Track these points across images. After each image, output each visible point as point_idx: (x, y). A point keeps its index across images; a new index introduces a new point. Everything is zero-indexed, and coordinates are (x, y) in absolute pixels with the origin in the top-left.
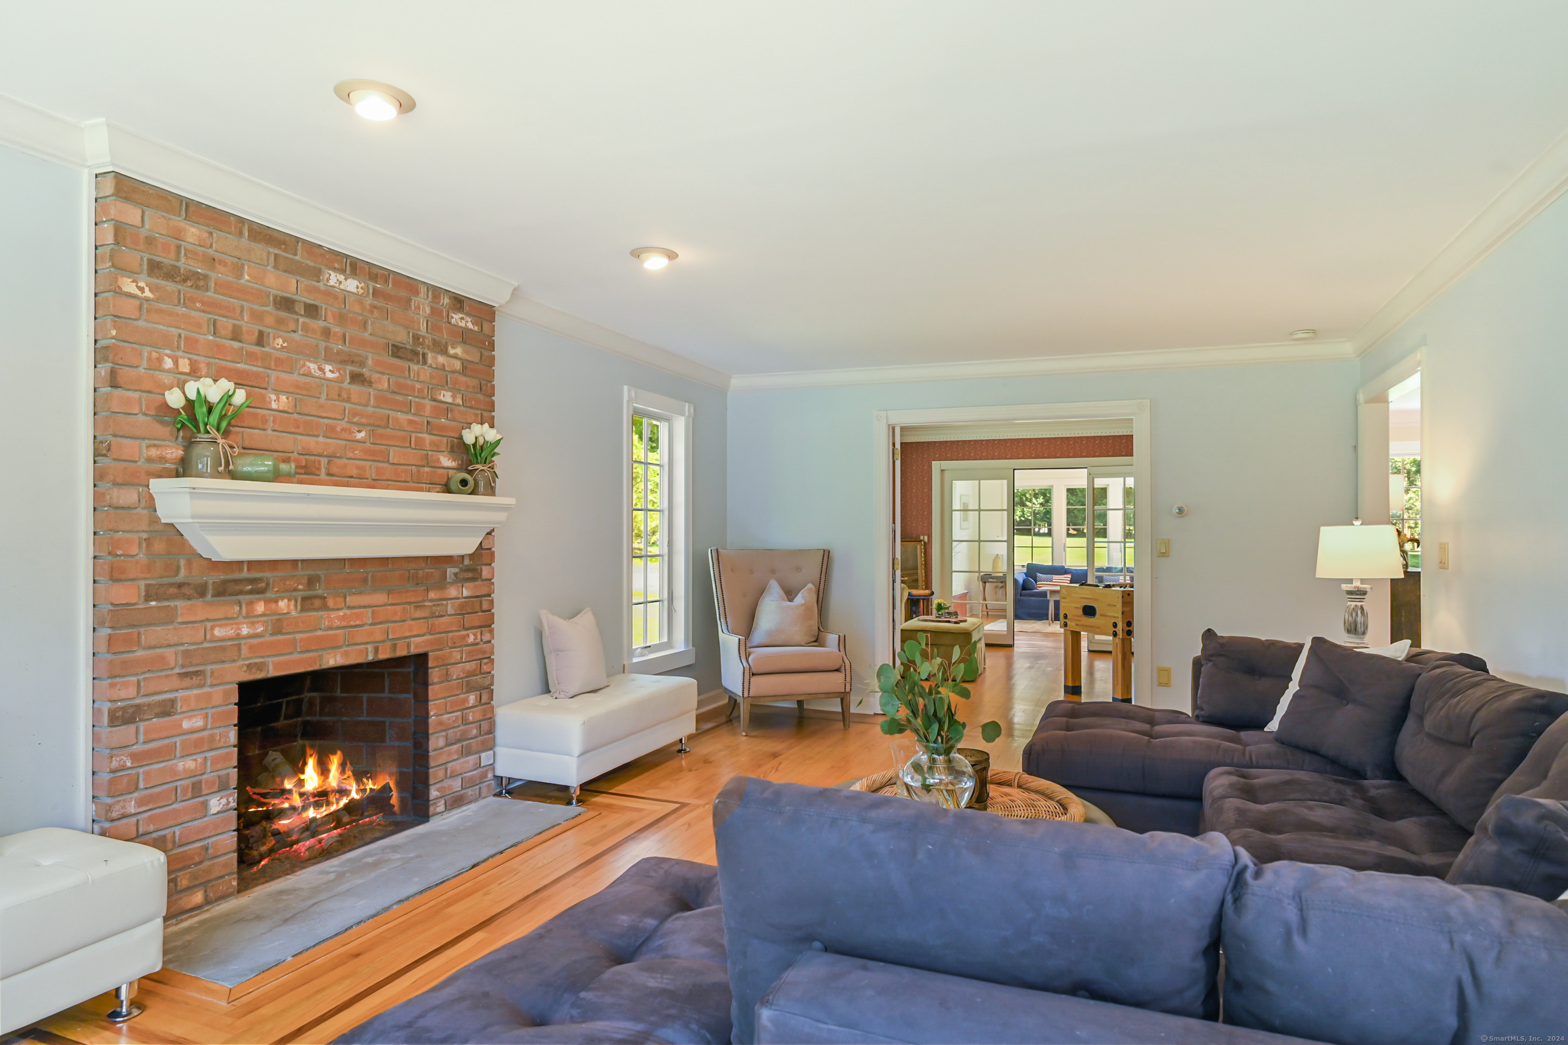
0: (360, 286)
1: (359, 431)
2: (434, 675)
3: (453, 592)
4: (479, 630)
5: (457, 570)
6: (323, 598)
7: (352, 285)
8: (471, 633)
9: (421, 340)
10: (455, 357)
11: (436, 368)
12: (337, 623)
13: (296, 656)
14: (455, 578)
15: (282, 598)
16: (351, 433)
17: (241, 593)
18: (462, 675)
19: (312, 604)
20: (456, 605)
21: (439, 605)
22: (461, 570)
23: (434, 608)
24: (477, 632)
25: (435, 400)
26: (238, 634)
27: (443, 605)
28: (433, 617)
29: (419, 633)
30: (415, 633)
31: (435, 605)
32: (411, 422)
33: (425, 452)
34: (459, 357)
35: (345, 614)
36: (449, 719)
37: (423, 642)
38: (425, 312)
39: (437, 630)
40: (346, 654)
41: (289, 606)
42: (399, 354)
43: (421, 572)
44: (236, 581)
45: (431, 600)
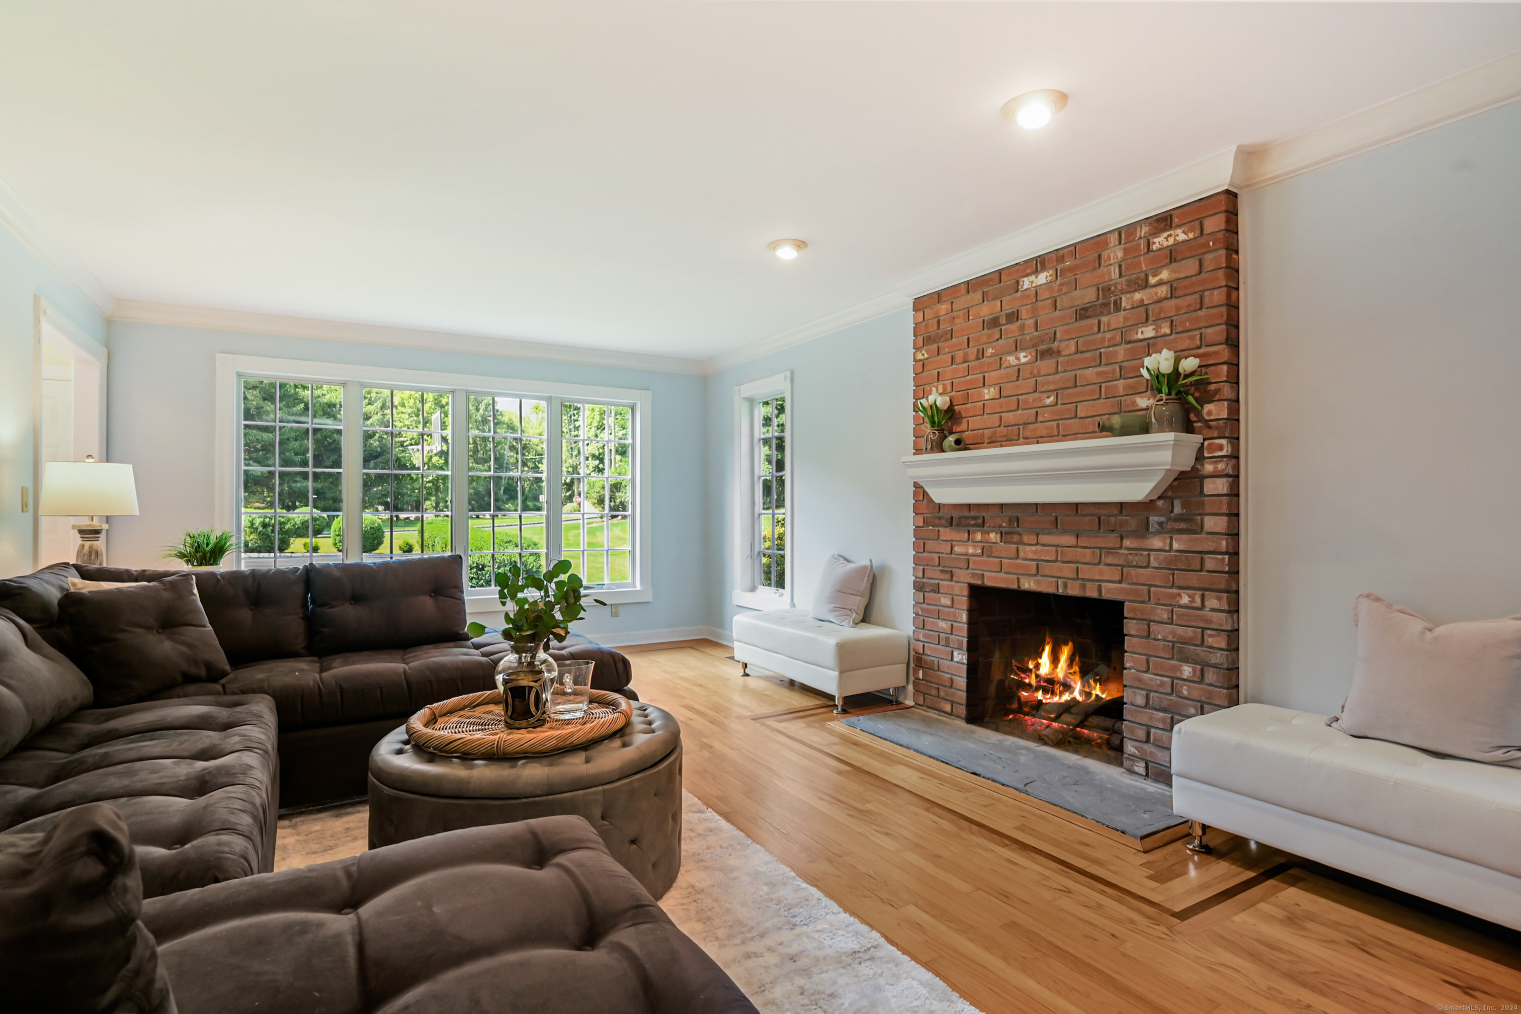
0: (1048, 275)
1: (1048, 397)
2: (1130, 627)
3: (1157, 542)
4: (1200, 593)
5: (1162, 519)
6: (1021, 534)
7: (1042, 278)
8: (1185, 593)
9: (1113, 288)
10: (1160, 283)
11: (1133, 308)
12: (1031, 556)
13: (1002, 575)
14: (1158, 528)
15: (992, 531)
16: (1041, 400)
17: (969, 525)
18: (1170, 638)
19: (1012, 538)
20: (1161, 557)
21: (1136, 554)
22: (1169, 519)
23: (1130, 557)
24: (1195, 594)
25: (1130, 342)
26: (967, 552)
27: (1142, 555)
28: (1130, 566)
29: (1111, 579)
30: (1106, 578)
31: (1131, 554)
32: (1099, 374)
33: (1119, 399)
34: (1165, 281)
35: (1037, 549)
36: (1151, 680)
37: (1116, 588)
38: (1117, 258)
39: (1134, 581)
40: (1038, 583)
41: (996, 538)
42: (1088, 314)
43: (1112, 518)
44: (966, 518)
45: (1128, 549)
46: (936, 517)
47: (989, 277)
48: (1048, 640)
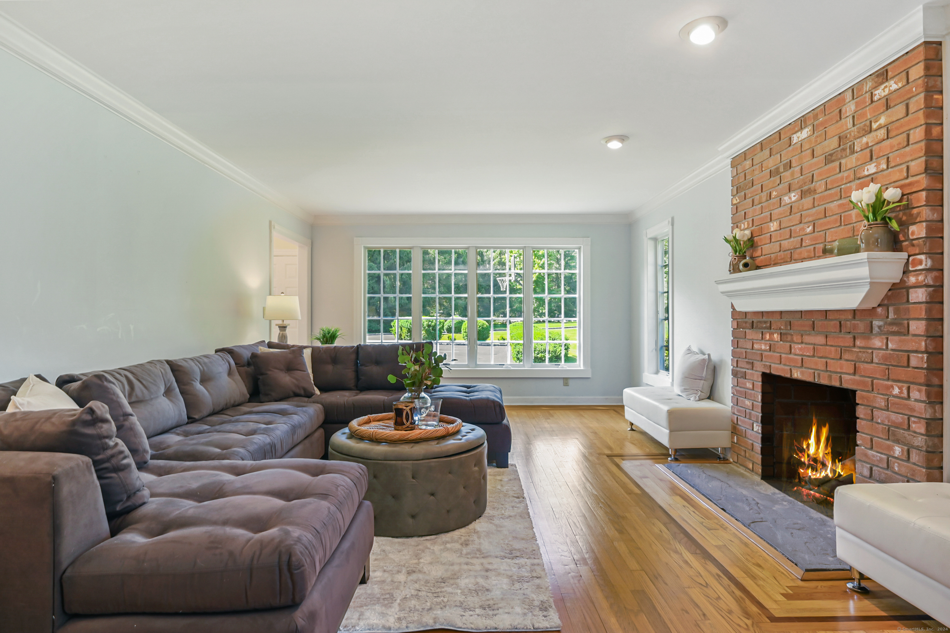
0: (808, 130)
1: (808, 227)
2: (860, 411)
3: (877, 343)
4: (906, 385)
5: (881, 323)
6: (792, 335)
7: (805, 133)
8: (896, 385)
9: (848, 136)
10: (880, 128)
11: (862, 150)
12: (798, 352)
13: (781, 366)
14: (879, 330)
15: (775, 333)
16: (803, 229)
17: (762, 328)
18: (886, 423)
19: (787, 338)
20: (880, 355)
21: (864, 352)
22: (886, 323)
23: (860, 354)
24: (903, 386)
25: (859, 179)
26: (761, 348)
27: (868, 352)
28: (860, 362)
29: (848, 372)
30: (844, 371)
31: (860, 352)
32: (840, 206)
33: (852, 225)
34: (883, 125)
35: (802, 347)
36: (873, 456)
37: (851, 380)
38: (851, 111)
39: (863, 373)
40: (802, 373)
41: (778, 338)
42: (833, 158)
43: (848, 323)
44: (760, 322)
45: (860, 347)
46: (744, 322)
47: (773, 136)
48: (814, 421)
